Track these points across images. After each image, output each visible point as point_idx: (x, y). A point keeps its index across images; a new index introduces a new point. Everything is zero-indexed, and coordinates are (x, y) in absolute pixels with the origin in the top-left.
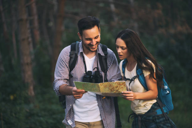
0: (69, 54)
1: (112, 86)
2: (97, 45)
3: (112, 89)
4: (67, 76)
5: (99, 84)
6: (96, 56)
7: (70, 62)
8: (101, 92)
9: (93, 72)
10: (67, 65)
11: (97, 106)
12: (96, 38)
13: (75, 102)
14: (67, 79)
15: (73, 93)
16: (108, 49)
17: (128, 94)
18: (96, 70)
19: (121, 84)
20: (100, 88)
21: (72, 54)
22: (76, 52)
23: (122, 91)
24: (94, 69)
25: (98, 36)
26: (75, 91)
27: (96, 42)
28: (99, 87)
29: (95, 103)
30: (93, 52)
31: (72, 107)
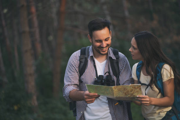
0: (78, 58)
1: (126, 89)
2: (107, 48)
3: (126, 93)
4: (77, 82)
5: (113, 87)
6: (107, 60)
7: (79, 66)
8: (115, 95)
9: (105, 76)
10: (77, 69)
11: (109, 113)
12: (106, 40)
13: (85, 110)
14: (77, 85)
15: (85, 97)
16: (120, 53)
17: (143, 98)
18: (107, 74)
19: (136, 87)
20: (114, 92)
21: (82, 58)
22: (86, 56)
23: (137, 95)
24: (105, 73)
25: (109, 38)
26: (87, 95)
27: (107, 44)
28: (112, 90)
29: (107, 110)
30: (103, 55)
31: (83, 114)
